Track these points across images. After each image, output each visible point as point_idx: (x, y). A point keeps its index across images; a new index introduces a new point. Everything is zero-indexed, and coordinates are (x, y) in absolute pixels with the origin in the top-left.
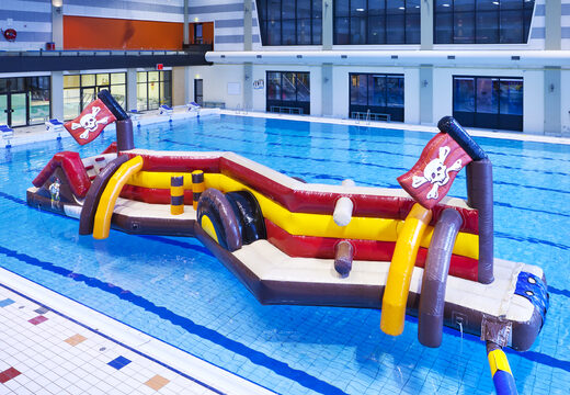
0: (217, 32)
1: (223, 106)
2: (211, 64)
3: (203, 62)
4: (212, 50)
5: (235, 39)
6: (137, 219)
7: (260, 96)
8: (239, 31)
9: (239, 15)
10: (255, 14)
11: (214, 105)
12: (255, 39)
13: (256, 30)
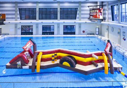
0: (6, 16)
1: (8, 34)
2: (5, 24)
3: (3, 24)
4: (5, 21)
5: (12, 18)
6: (46, 66)
7: (19, 31)
8: (14, 16)
9: (14, 12)
10: (18, 12)
11: (5, 34)
12: (18, 18)
13: (19, 16)
